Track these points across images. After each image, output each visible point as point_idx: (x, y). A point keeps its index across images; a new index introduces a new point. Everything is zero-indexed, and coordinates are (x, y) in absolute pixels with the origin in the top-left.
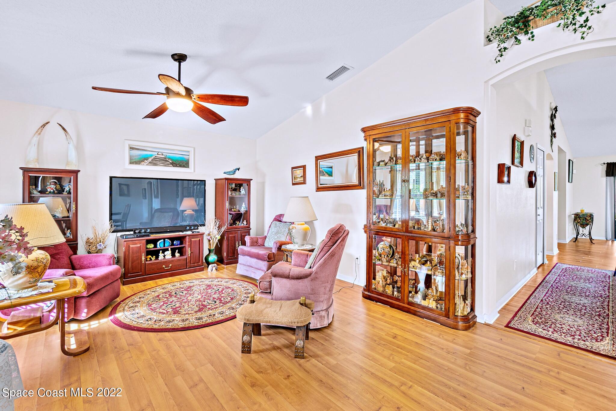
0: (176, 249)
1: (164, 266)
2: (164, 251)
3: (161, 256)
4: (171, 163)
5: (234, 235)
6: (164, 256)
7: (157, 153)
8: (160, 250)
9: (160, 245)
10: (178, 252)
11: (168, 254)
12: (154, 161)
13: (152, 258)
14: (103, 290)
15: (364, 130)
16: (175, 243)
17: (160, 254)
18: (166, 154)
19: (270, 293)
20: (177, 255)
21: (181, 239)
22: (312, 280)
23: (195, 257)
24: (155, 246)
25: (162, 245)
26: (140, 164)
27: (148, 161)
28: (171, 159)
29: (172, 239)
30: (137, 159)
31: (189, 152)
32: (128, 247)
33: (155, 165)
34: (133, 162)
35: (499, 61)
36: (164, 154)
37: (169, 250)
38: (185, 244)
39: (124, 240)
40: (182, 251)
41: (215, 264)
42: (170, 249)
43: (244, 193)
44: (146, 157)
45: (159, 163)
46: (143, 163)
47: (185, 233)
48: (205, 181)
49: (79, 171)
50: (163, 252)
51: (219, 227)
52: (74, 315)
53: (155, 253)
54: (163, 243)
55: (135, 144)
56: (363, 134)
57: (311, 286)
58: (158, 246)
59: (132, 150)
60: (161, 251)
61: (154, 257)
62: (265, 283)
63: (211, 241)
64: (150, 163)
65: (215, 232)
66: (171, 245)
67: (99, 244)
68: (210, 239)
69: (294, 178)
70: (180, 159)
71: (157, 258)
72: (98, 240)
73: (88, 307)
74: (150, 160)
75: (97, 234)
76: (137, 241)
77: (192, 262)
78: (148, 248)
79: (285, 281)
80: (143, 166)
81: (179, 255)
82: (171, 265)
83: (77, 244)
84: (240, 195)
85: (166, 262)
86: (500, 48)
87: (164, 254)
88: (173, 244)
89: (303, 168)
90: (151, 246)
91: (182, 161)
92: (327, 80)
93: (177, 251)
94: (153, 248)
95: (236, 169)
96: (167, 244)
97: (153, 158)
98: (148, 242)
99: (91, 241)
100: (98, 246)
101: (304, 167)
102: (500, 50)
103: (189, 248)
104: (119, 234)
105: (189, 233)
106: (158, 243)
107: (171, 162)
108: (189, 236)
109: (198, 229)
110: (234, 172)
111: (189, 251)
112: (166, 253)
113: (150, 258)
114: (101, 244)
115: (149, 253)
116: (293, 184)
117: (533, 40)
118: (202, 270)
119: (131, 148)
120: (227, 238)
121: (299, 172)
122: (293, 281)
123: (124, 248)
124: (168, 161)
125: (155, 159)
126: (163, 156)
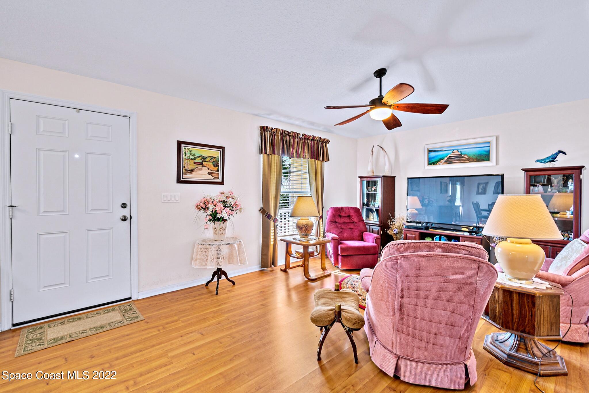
4: (466, 159)
7: (452, 151)
12: (450, 160)
18: (461, 150)
26: (436, 164)
27: (444, 160)
30: (434, 160)
31: (489, 142)
33: (451, 163)
36: (459, 151)
44: (441, 157)
45: (455, 161)
46: (439, 163)
55: (432, 147)
59: (430, 152)
64: (446, 162)
70: (478, 153)
74: (446, 159)
80: (440, 166)
95: (557, 154)
97: (448, 157)
107: (467, 157)
124: (464, 157)
125: (450, 158)
126: (459, 153)
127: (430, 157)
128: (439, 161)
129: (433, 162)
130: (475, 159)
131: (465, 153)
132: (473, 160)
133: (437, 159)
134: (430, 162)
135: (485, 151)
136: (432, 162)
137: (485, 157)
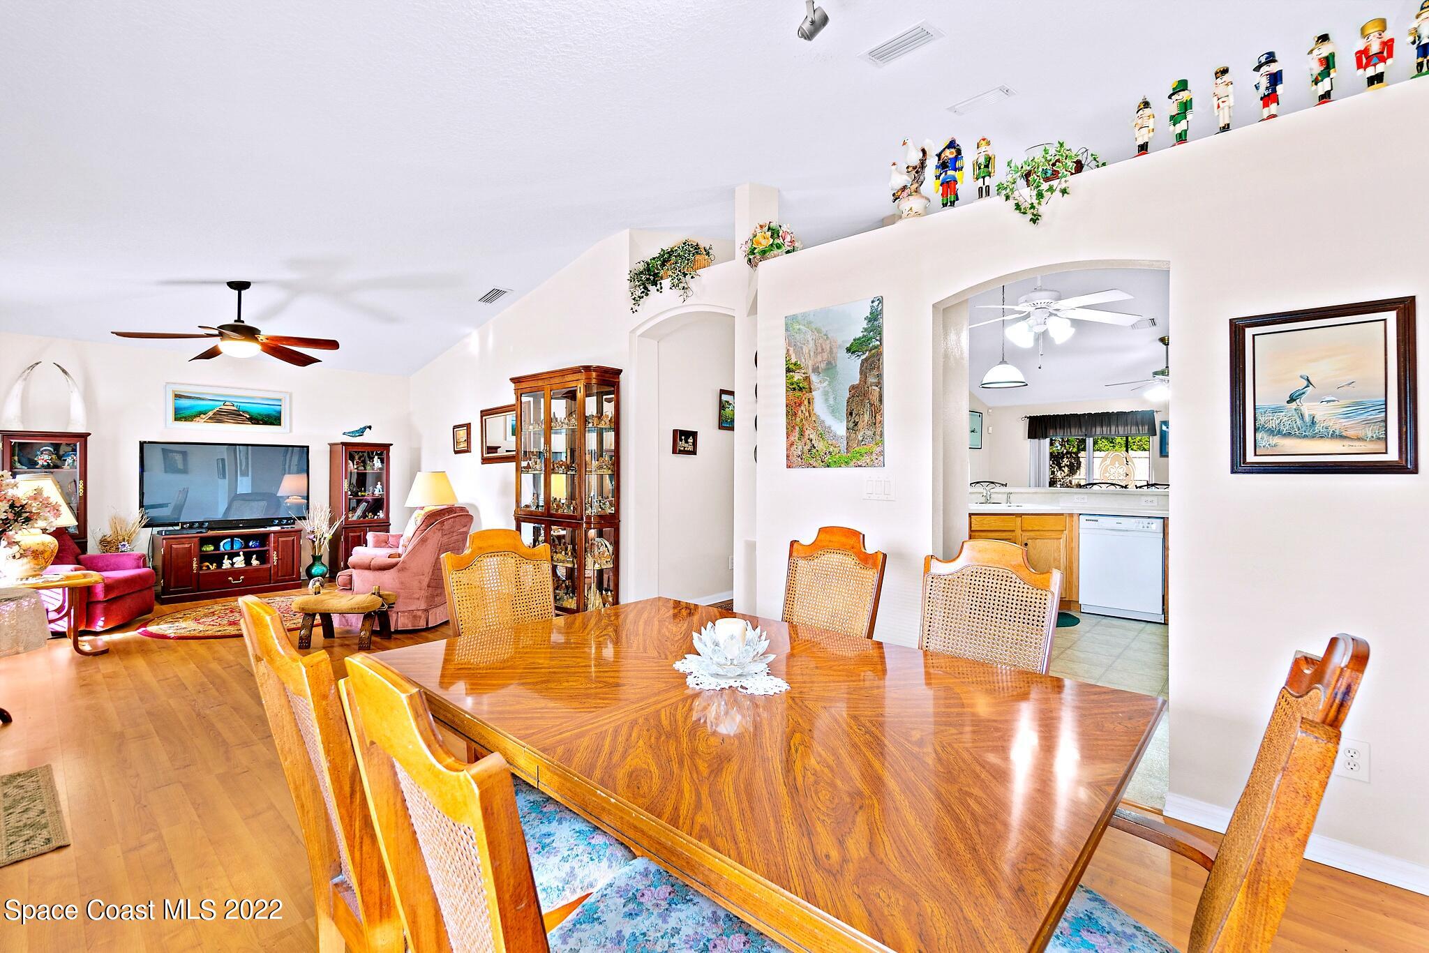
0: (253, 553)
1: (230, 578)
2: (232, 556)
3: (226, 564)
4: (248, 419)
5: (358, 534)
6: (233, 564)
7: (223, 403)
8: (225, 554)
9: (224, 546)
10: (257, 559)
11: (239, 562)
12: (218, 416)
13: (211, 566)
14: (127, 597)
15: (513, 380)
16: (251, 544)
17: (224, 561)
18: (239, 404)
19: (351, 589)
20: (255, 562)
21: (263, 538)
22: (399, 571)
23: (285, 565)
24: (217, 548)
25: (228, 547)
26: (192, 421)
27: (207, 415)
28: (247, 412)
29: (247, 538)
31: (281, 400)
32: (169, 549)
33: (220, 421)
34: (181, 418)
35: (636, 311)
36: (235, 404)
37: (240, 556)
38: (269, 546)
39: (162, 537)
40: (263, 557)
41: (320, 578)
42: (241, 553)
43: (380, 466)
44: (202, 409)
45: (227, 419)
46: (198, 419)
47: (268, 529)
48: (308, 447)
49: (90, 434)
50: (231, 558)
51: (332, 521)
52: (87, 625)
53: (218, 559)
54: (230, 544)
55: (182, 390)
56: (512, 386)
57: (400, 578)
58: (222, 548)
60: (226, 556)
61: (215, 564)
62: (344, 577)
63: (317, 543)
64: (210, 418)
65: (325, 527)
66: (244, 548)
67: (122, 544)
68: (315, 540)
69: (456, 441)
70: (266, 413)
71: (220, 564)
72: (120, 538)
73: (107, 614)
74: (211, 414)
75: (119, 528)
76: (184, 540)
77: (280, 575)
78: (204, 551)
79: (367, 573)
80: (198, 423)
81: (258, 562)
82: (242, 577)
83: (87, 542)
84: (373, 469)
85: (235, 573)
86: (633, 297)
87: (232, 560)
88: (247, 546)
89: (465, 428)
90: (210, 548)
91: (269, 416)
92: (482, 304)
93: (254, 556)
94: (214, 550)
95: (365, 428)
96: (236, 546)
97: (215, 411)
98: (204, 541)
99: (109, 540)
100: (120, 546)
101: (468, 426)
102: (634, 299)
103: (275, 553)
104: (156, 530)
105: (277, 528)
106: (222, 544)
107: (248, 416)
108: (275, 532)
109: (294, 523)
110: (361, 432)
111: (274, 557)
112: (235, 560)
113: (208, 566)
114: (126, 543)
115: (204, 558)
116: (456, 452)
117: (661, 292)
118: (299, 586)
119: (178, 396)
120: (345, 539)
121: (462, 433)
122: (377, 573)
123: (162, 550)
124: (243, 416)
125: (219, 413)
126: (234, 408)
127: (177, 406)
128: (199, 414)
129: (184, 415)
130: (261, 420)
131: (244, 409)
132: (258, 421)
133: (193, 412)
134: (179, 416)
135: (275, 411)
136: (180, 415)
137: (273, 419)
